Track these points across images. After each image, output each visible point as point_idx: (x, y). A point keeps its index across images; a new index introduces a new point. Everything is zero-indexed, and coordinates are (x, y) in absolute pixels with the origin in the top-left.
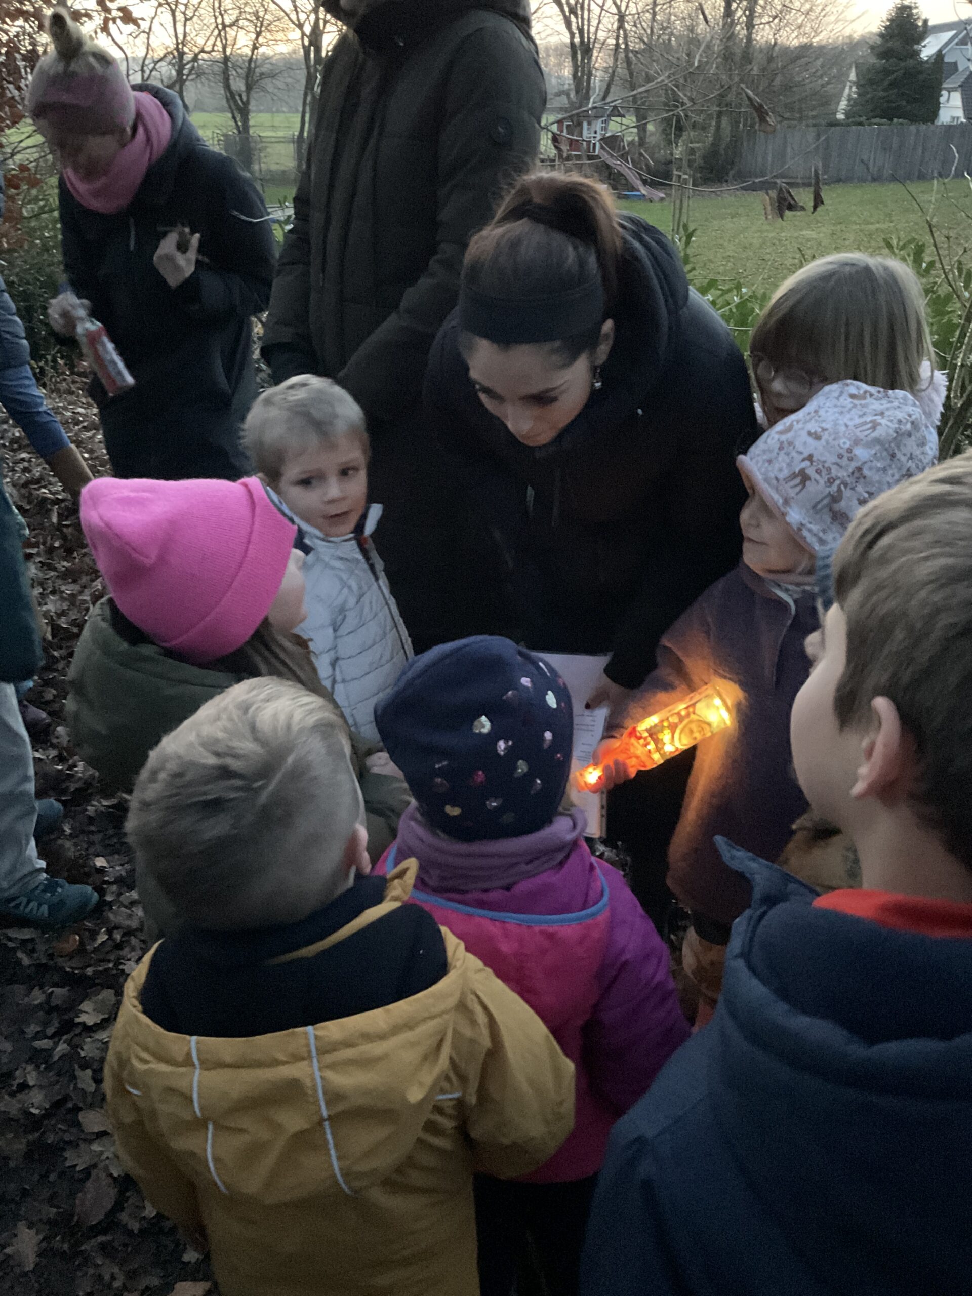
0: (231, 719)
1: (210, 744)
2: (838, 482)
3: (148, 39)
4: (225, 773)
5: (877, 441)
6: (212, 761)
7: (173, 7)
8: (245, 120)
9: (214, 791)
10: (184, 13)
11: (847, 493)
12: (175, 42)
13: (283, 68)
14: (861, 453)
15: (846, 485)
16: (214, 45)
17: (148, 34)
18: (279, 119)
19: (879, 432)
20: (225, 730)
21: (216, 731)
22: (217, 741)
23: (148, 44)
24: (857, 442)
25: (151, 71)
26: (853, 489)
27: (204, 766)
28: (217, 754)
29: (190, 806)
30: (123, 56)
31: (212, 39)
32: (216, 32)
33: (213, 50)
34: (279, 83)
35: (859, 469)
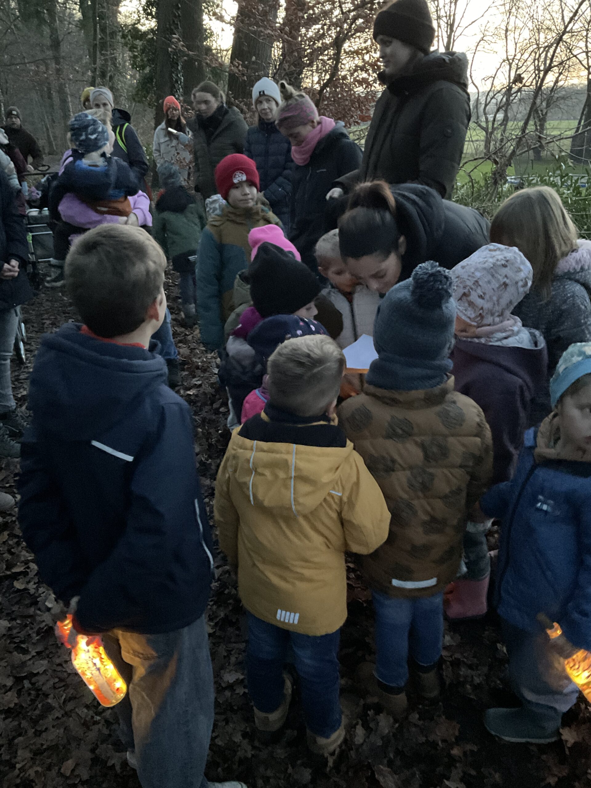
0: (317, 342)
1: (308, 346)
2: (468, 288)
3: (493, 81)
4: (308, 356)
5: (484, 269)
6: (307, 351)
7: (511, 61)
8: (542, 126)
9: (304, 360)
10: (517, 65)
11: (473, 293)
12: (508, 81)
13: (571, 93)
14: (478, 274)
15: (472, 289)
16: (532, 82)
17: (494, 78)
18: (564, 124)
19: (486, 265)
20: (314, 344)
21: (311, 343)
22: (310, 346)
23: (493, 84)
24: (477, 269)
25: (491, 99)
26: (475, 291)
27: (305, 352)
28: (309, 350)
29: (295, 361)
30: (477, 91)
31: (531, 79)
32: (534, 75)
33: (531, 85)
34: (569, 103)
35: (477, 281)
